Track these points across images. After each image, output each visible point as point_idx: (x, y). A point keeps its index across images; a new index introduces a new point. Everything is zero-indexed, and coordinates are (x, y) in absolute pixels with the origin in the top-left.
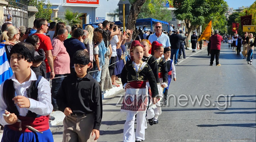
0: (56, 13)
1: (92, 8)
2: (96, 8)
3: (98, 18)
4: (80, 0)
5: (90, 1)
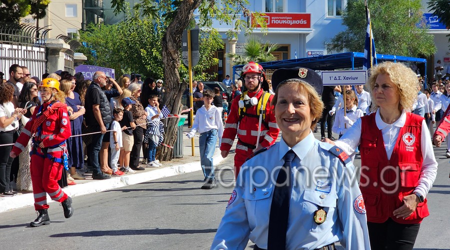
0: (234, 46)
1: (300, 34)
2: (308, 34)
3: (310, 53)
4: (275, 22)
5: (295, 22)
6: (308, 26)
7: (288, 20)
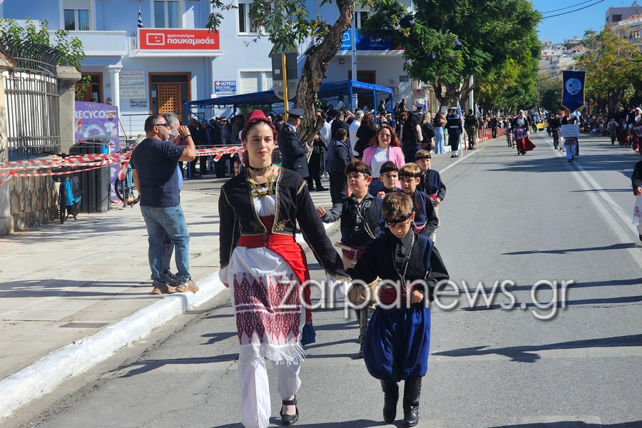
0: (117, 76)
1: (204, 58)
2: (214, 58)
3: (218, 84)
4: (173, 41)
5: (199, 41)
6: (216, 46)
7: (190, 38)
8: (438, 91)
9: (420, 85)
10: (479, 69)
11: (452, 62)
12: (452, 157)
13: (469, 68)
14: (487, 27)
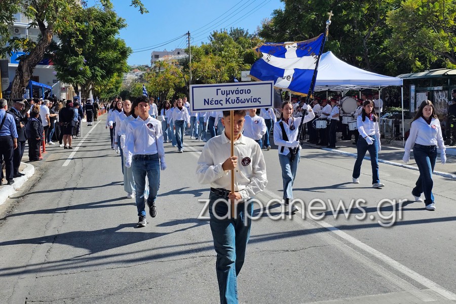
8: (76, 89)
9: (64, 85)
10: (99, 79)
11: (83, 73)
12: (89, 125)
13: (94, 77)
14: (103, 55)
